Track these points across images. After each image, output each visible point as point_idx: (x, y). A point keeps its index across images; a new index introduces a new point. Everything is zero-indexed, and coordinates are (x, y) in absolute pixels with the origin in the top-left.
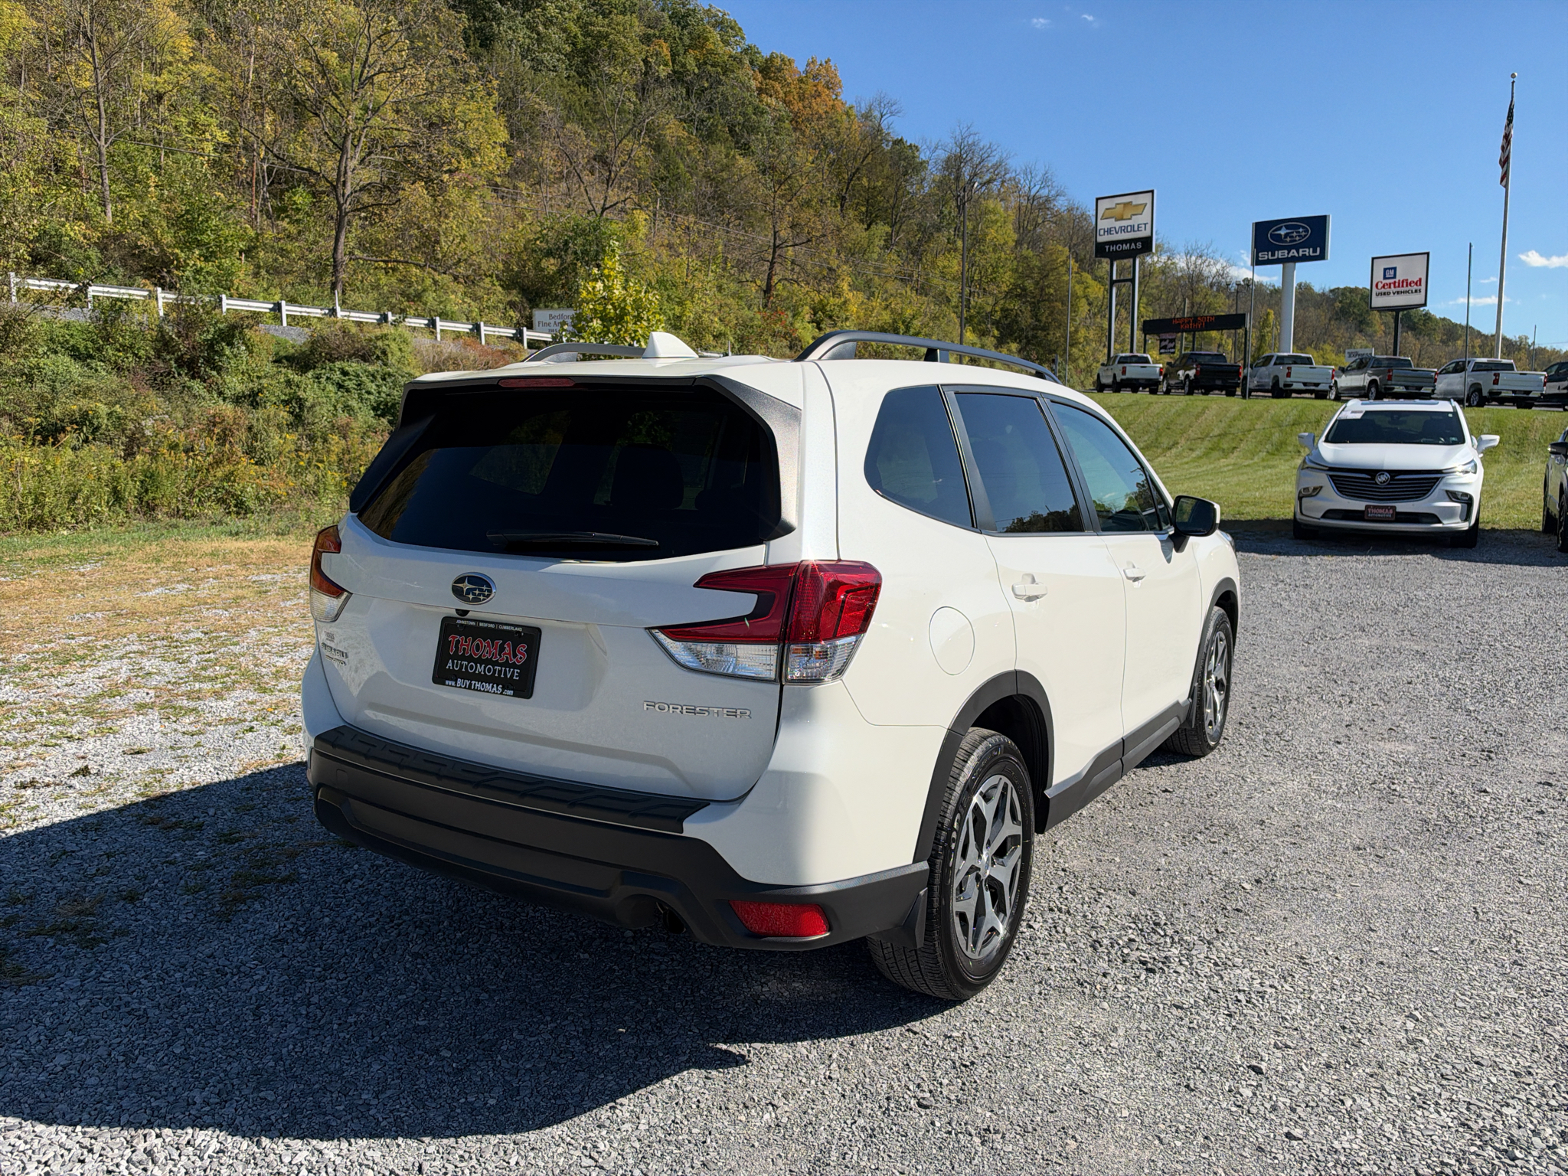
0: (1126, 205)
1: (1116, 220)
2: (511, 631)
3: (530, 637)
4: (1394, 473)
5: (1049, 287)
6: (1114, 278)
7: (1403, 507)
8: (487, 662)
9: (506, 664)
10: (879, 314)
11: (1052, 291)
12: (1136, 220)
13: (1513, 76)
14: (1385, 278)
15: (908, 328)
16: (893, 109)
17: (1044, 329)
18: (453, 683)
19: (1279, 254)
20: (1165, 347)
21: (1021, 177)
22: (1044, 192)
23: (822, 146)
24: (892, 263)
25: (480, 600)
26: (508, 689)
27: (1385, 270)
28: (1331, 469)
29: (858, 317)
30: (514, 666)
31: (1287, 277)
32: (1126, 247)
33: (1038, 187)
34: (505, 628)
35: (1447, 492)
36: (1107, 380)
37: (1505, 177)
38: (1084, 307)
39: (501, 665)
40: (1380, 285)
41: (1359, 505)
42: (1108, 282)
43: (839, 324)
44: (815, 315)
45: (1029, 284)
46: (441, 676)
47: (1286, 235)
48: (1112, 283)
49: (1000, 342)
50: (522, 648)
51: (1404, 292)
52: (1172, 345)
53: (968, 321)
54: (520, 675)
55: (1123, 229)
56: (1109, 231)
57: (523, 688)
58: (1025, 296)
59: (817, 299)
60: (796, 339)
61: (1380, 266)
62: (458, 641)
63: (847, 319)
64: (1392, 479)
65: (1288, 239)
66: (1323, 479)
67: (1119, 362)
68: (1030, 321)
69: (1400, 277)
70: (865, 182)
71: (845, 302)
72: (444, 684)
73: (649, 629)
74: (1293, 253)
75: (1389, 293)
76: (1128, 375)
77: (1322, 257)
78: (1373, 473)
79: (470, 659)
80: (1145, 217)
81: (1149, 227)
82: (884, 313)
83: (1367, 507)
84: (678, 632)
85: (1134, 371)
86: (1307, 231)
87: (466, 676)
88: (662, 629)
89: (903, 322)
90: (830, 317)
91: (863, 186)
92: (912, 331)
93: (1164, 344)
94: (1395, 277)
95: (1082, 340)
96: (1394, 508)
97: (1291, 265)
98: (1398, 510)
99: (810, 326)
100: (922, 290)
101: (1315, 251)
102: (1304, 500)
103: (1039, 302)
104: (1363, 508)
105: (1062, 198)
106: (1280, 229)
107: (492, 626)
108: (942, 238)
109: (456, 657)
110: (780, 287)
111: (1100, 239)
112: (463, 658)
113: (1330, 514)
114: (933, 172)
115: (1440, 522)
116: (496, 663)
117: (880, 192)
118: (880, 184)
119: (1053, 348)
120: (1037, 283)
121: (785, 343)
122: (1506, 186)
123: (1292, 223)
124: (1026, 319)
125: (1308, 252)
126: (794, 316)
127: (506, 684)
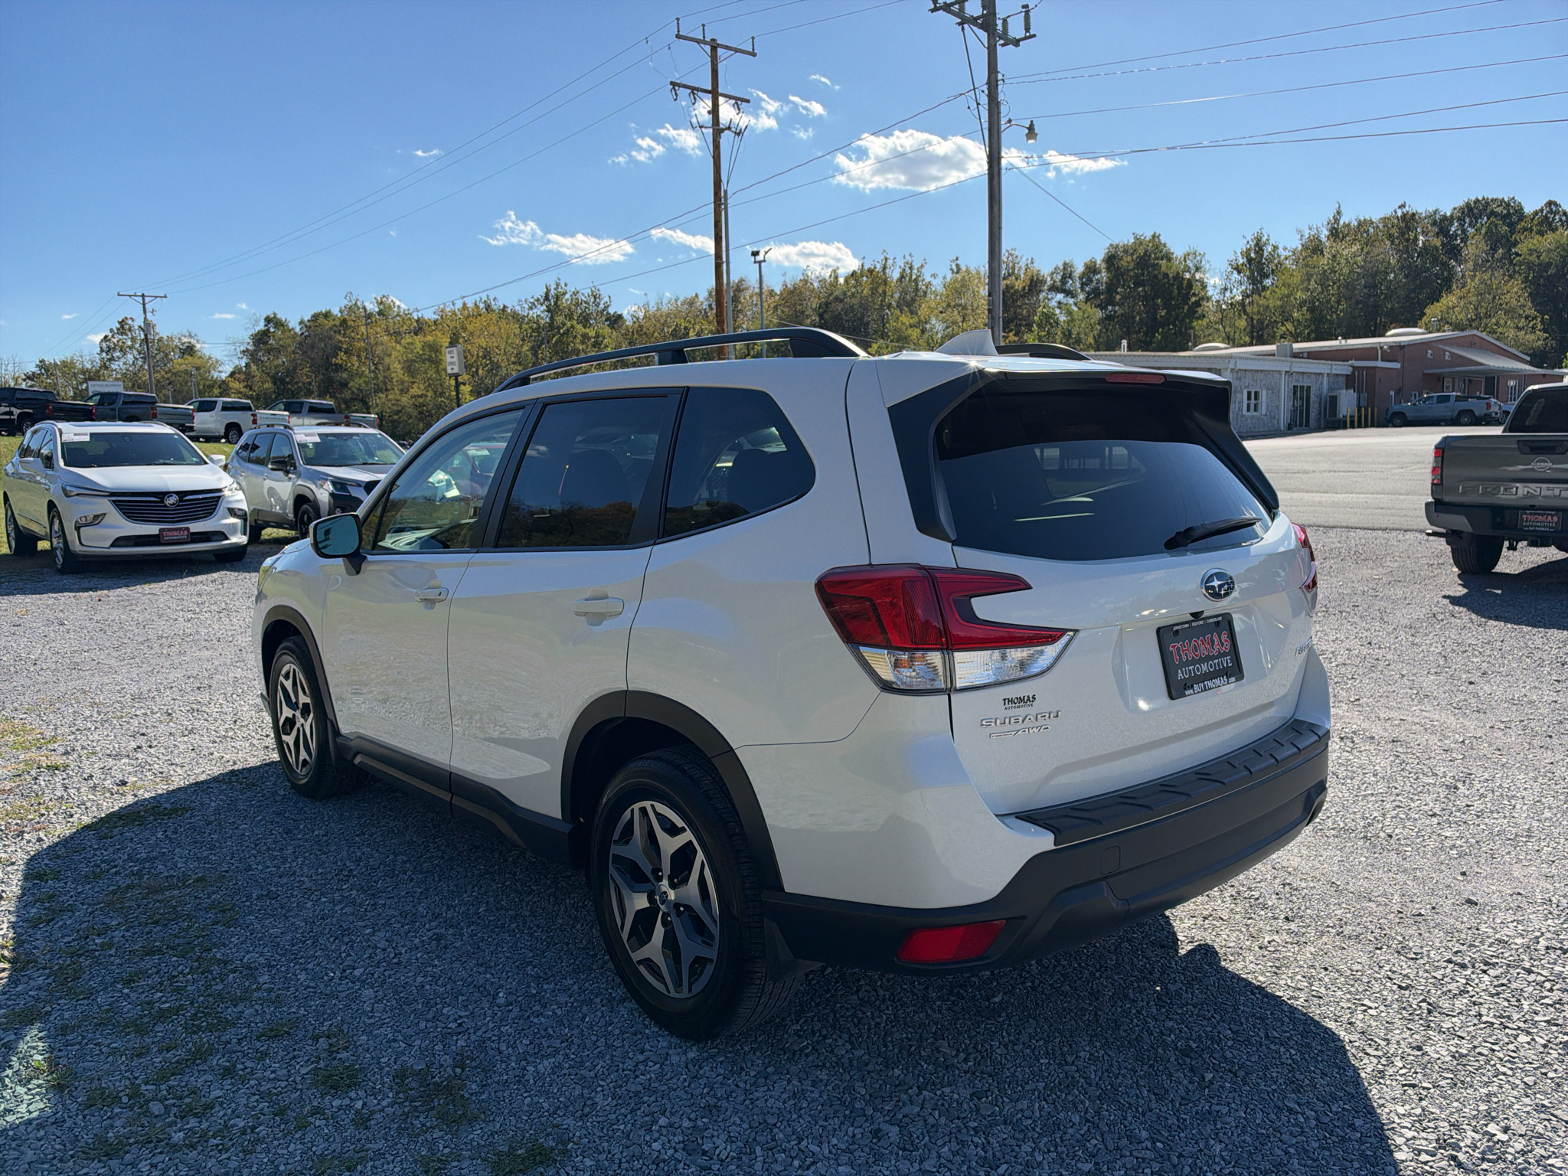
3: (1226, 624)
4: (182, 494)
7: (196, 527)
8: (1207, 659)
9: (1220, 655)
18: (1191, 691)
26: (1229, 677)
28: (113, 494)
30: (1225, 654)
35: (229, 509)
39: (1217, 658)
41: (152, 529)
46: (1176, 689)
54: (1231, 661)
57: (1235, 671)
62: (1178, 650)
64: (181, 500)
66: (105, 506)
78: (162, 495)
79: (1194, 662)
83: (160, 530)
96: (187, 529)
98: (192, 530)
102: (82, 529)
104: (157, 532)
109: (1181, 664)
112: (1188, 663)
113: (119, 542)
115: (227, 539)
116: (1214, 657)
127: (1227, 674)
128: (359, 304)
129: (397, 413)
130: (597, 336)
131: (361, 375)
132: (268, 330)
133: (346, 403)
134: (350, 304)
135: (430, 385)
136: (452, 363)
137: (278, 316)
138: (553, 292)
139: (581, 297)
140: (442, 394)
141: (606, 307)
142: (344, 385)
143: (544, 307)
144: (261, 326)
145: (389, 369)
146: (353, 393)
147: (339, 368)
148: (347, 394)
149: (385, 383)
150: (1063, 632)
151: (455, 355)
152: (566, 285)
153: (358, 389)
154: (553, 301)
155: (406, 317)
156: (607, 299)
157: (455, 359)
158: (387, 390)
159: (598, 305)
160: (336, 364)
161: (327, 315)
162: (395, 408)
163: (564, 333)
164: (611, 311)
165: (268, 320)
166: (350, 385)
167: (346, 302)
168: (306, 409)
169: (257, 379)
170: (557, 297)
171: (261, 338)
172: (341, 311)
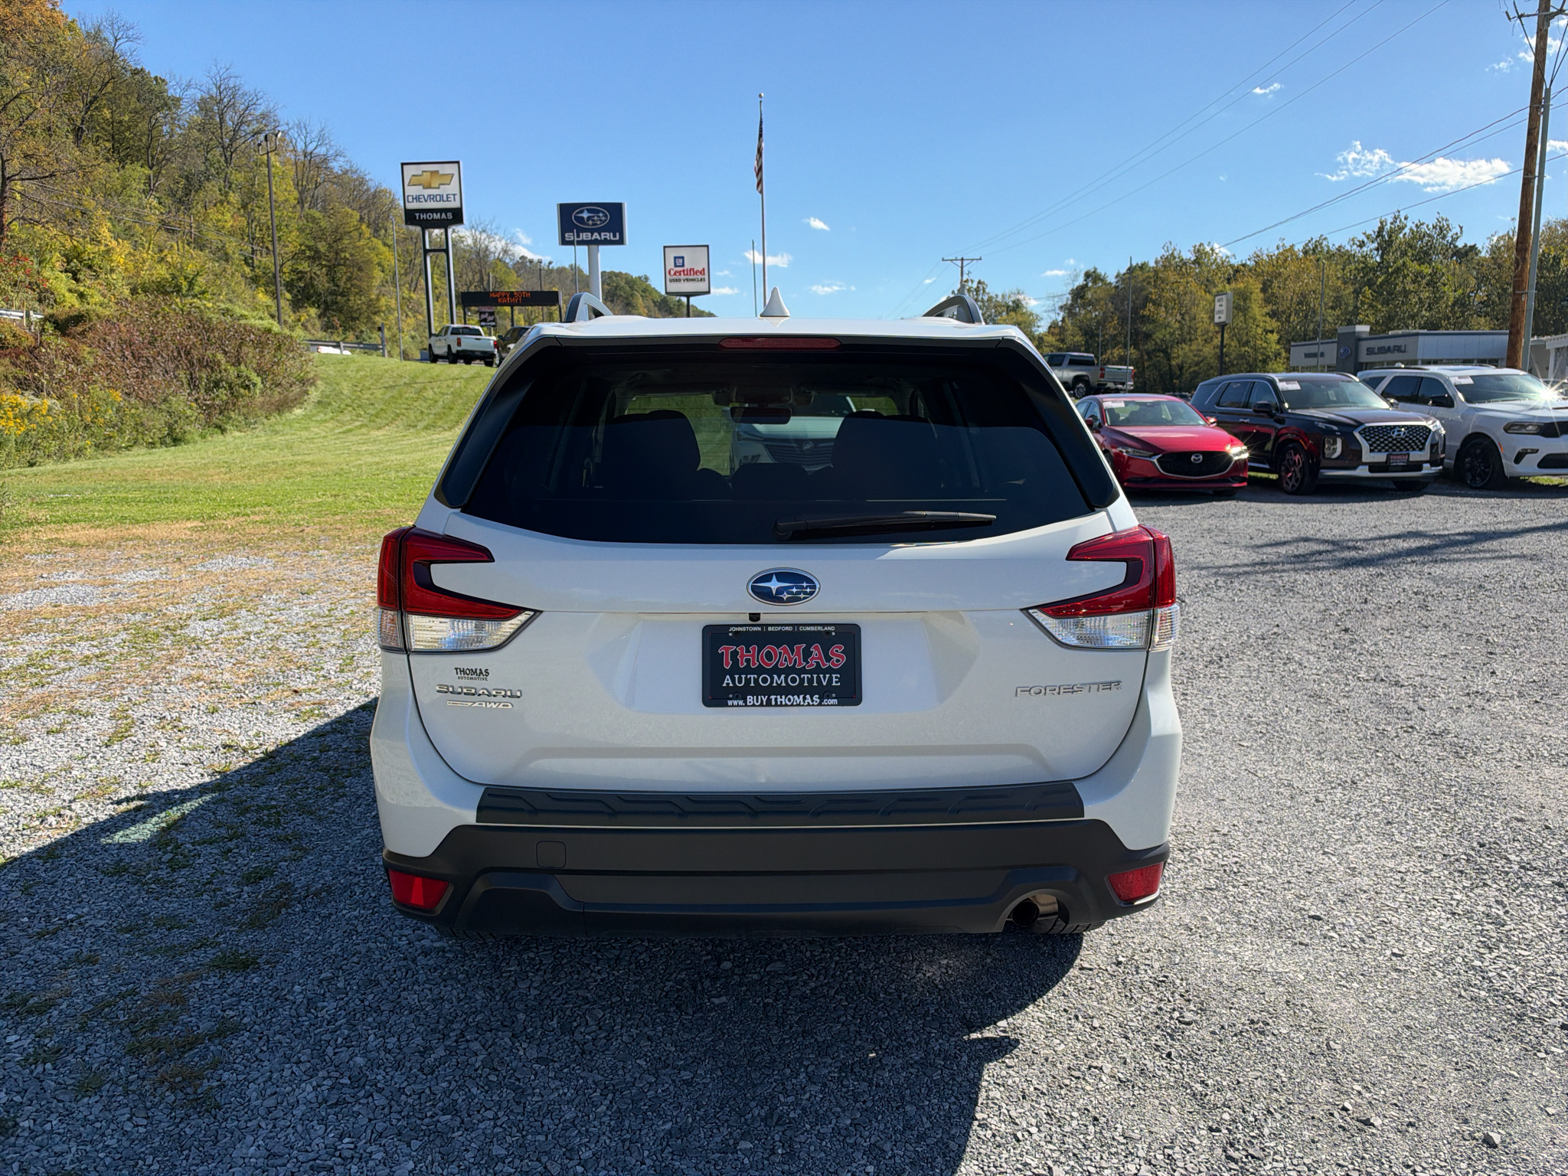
0: (432, 173)
1: (424, 188)
2: (819, 632)
3: (848, 636)
5: (343, 251)
6: (428, 247)
8: (787, 671)
9: (818, 670)
10: (151, 268)
11: (348, 256)
12: (445, 190)
13: (760, 96)
14: (676, 266)
15: (191, 284)
16: (130, 33)
17: (342, 295)
18: (741, 703)
19: (584, 236)
20: (485, 320)
21: (294, 133)
22: (322, 150)
23: (44, 66)
24: (153, 209)
25: (800, 599)
26: (828, 697)
27: (675, 258)
29: (126, 269)
30: (830, 671)
31: (592, 261)
32: (437, 216)
33: (314, 144)
34: (808, 629)
36: (440, 349)
37: (760, 182)
38: (378, 276)
39: (811, 672)
40: (672, 273)
42: (422, 251)
43: (103, 276)
44: (68, 263)
45: (322, 247)
46: (715, 695)
47: (589, 218)
48: (426, 252)
49: (296, 305)
50: (838, 650)
51: (693, 280)
52: (492, 318)
53: (254, 280)
54: (840, 680)
55: (432, 198)
56: (417, 199)
57: (849, 692)
58: (320, 258)
59: (68, 245)
60: (47, 291)
61: (671, 254)
62: (735, 653)
63: (112, 271)
65: (591, 222)
67: (452, 333)
68: (327, 285)
69: (687, 266)
70: (107, 113)
71: (108, 251)
72: (727, 705)
73: (1025, 610)
74: (596, 236)
75: (680, 280)
76: (463, 347)
77: (621, 242)
79: (760, 670)
80: (452, 188)
81: (458, 197)
82: (159, 267)
84: (1060, 609)
85: (468, 343)
86: (606, 216)
87: (757, 691)
88: (1042, 608)
89: (186, 278)
90: (90, 267)
91: (105, 120)
92: (197, 289)
93: (483, 316)
94: (683, 266)
95: (384, 308)
97: (593, 247)
99: (63, 275)
100: (200, 244)
101: (615, 236)
103: (335, 266)
105: (342, 159)
106: (582, 212)
107: (789, 629)
108: (213, 188)
109: (735, 670)
110: (15, 226)
111: (410, 206)
112: (748, 670)
114: (189, 113)
116: (804, 671)
117: (129, 128)
118: (126, 118)
119: (355, 315)
120: (330, 246)
121: (31, 294)
122: (761, 192)
123: (593, 207)
124: (322, 283)
125: (609, 236)
126: (40, 263)
127: (824, 693)
128: (1176, 254)
129: (1197, 364)
130: (1434, 274)
131: (1168, 325)
132: (1086, 285)
133: (1148, 353)
134: (1166, 254)
135: (1235, 335)
136: (1220, 312)
137: (1099, 271)
138: (1388, 227)
139: (1424, 228)
140: (1247, 343)
141: (1454, 240)
142: (1148, 336)
143: (1375, 245)
144: (1081, 281)
145: (1195, 319)
146: (1156, 343)
147: (1145, 320)
148: (1150, 346)
149: (1189, 333)
150: (519, 610)
151: (1224, 303)
152: (1406, 218)
153: (1162, 340)
154: (1385, 239)
155: (1221, 266)
156: (1458, 230)
157: (1224, 308)
158: (1190, 340)
159: (1444, 237)
160: (1144, 316)
161: (1143, 267)
162: (1196, 359)
163: (1393, 273)
164: (1460, 244)
165: (1087, 275)
166: (1154, 337)
167: (1163, 252)
168: (1067, 361)
169: (1069, 332)
170: (1391, 233)
171: (1079, 293)
172: (1157, 262)
